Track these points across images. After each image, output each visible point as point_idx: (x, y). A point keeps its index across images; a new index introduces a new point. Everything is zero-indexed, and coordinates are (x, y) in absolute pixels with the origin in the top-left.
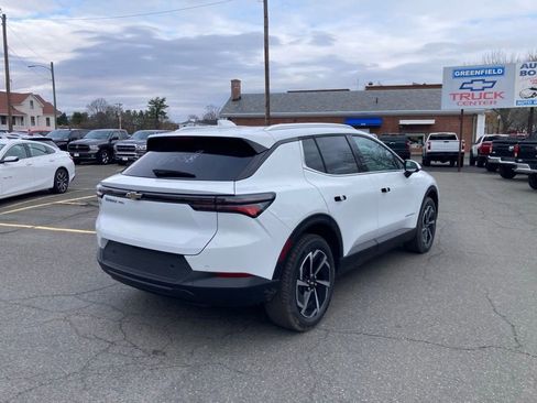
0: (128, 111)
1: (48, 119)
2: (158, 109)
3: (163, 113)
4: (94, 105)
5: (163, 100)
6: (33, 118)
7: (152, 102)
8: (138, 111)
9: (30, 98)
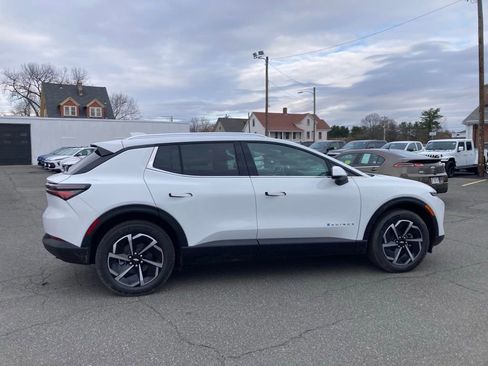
0: (404, 123)
1: (320, 133)
2: (431, 121)
3: (437, 123)
4: (368, 119)
5: (438, 110)
6: (308, 133)
7: (426, 113)
8: (413, 123)
9: (307, 117)
